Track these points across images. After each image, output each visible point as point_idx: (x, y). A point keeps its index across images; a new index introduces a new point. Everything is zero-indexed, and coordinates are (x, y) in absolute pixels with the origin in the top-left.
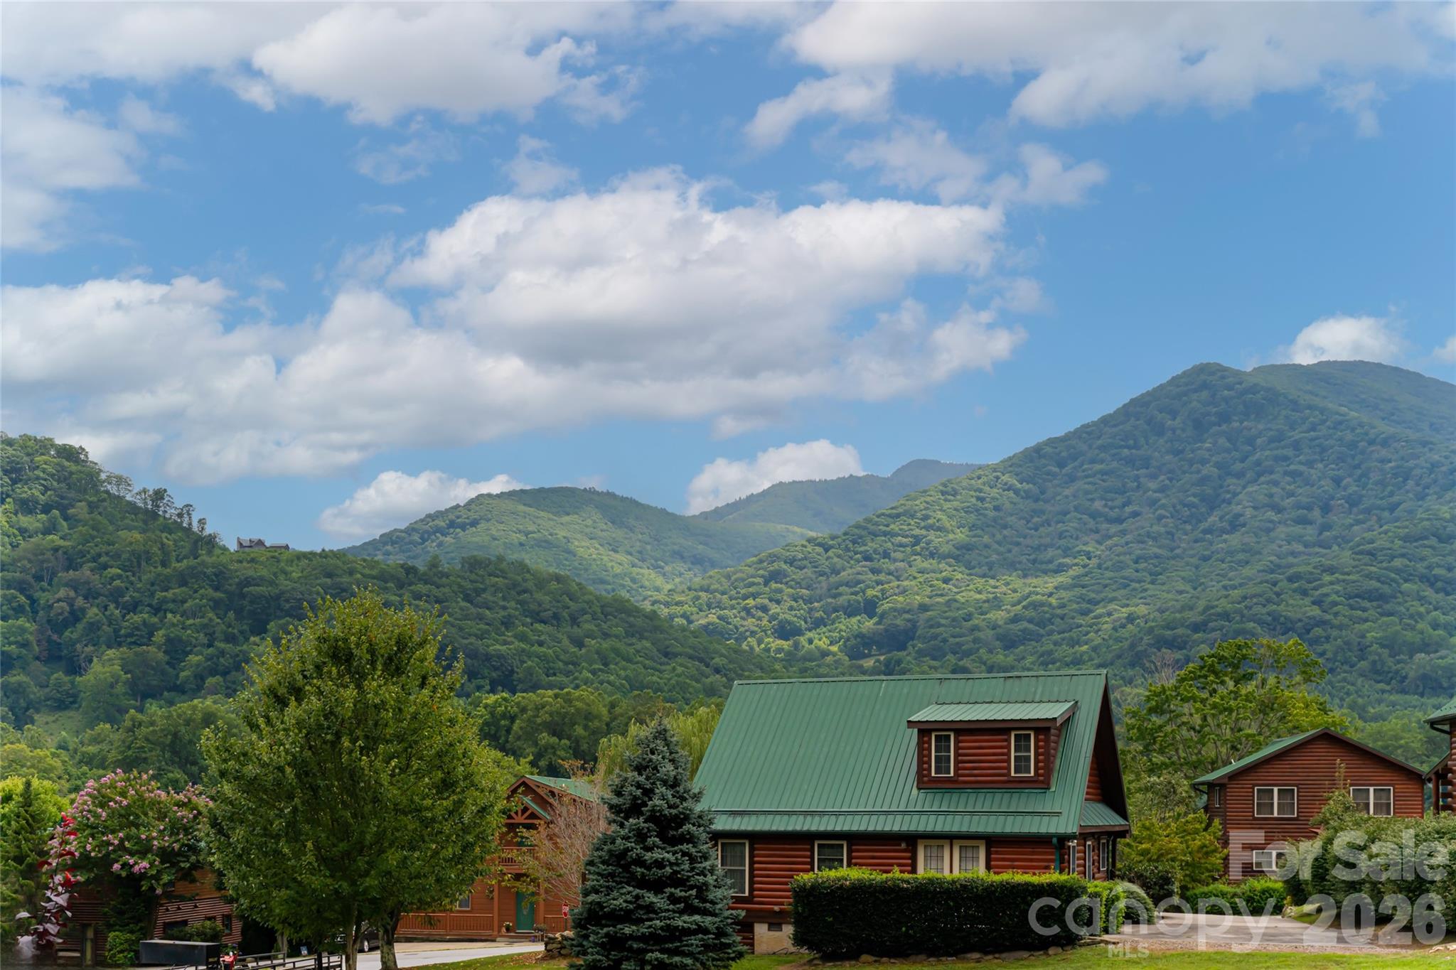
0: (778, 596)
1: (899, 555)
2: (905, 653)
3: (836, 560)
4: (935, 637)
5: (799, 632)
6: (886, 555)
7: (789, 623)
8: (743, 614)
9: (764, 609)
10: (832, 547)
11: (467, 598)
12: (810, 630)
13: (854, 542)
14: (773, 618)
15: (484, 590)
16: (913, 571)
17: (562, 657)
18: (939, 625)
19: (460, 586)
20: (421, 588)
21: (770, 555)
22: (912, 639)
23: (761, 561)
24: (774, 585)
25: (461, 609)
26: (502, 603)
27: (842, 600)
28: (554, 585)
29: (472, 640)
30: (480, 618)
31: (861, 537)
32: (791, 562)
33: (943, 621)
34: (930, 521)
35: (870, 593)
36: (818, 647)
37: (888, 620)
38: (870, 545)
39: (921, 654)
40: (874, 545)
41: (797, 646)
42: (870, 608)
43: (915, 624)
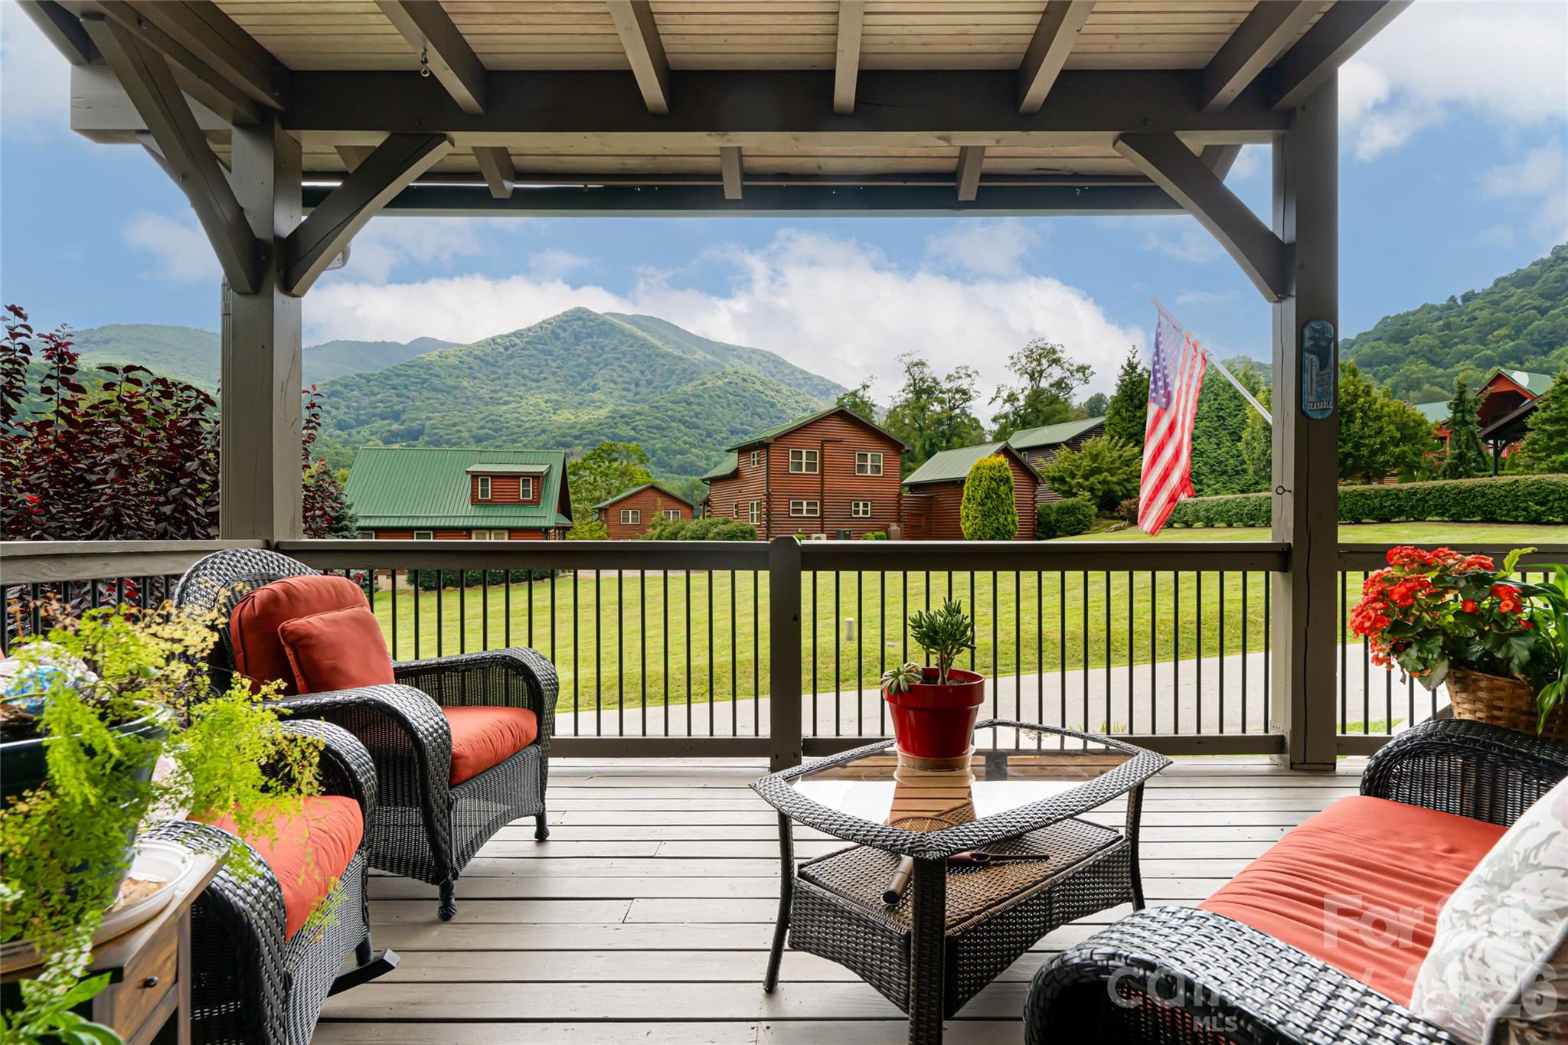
1: (413, 388)
2: (417, 442)
3: (374, 387)
4: (436, 434)
5: (352, 427)
6: (406, 387)
7: (344, 421)
10: (372, 380)
12: (358, 426)
13: (386, 378)
14: (334, 418)
16: (422, 397)
18: (438, 428)
21: (334, 381)
22: (422, 434)
24: (334, 399)
27: (378, 411)
31: (390, 376)
32: (346, 386)
33: (439, 426)
34: (432, 371)
35: (396, 408)
36: (364, 436)
37: (407, 424)
38: (396, 381)
39: (427, 443)
40: (399, 381)
41: (350, 435)
42: (396, 417)
43: (423, 426)
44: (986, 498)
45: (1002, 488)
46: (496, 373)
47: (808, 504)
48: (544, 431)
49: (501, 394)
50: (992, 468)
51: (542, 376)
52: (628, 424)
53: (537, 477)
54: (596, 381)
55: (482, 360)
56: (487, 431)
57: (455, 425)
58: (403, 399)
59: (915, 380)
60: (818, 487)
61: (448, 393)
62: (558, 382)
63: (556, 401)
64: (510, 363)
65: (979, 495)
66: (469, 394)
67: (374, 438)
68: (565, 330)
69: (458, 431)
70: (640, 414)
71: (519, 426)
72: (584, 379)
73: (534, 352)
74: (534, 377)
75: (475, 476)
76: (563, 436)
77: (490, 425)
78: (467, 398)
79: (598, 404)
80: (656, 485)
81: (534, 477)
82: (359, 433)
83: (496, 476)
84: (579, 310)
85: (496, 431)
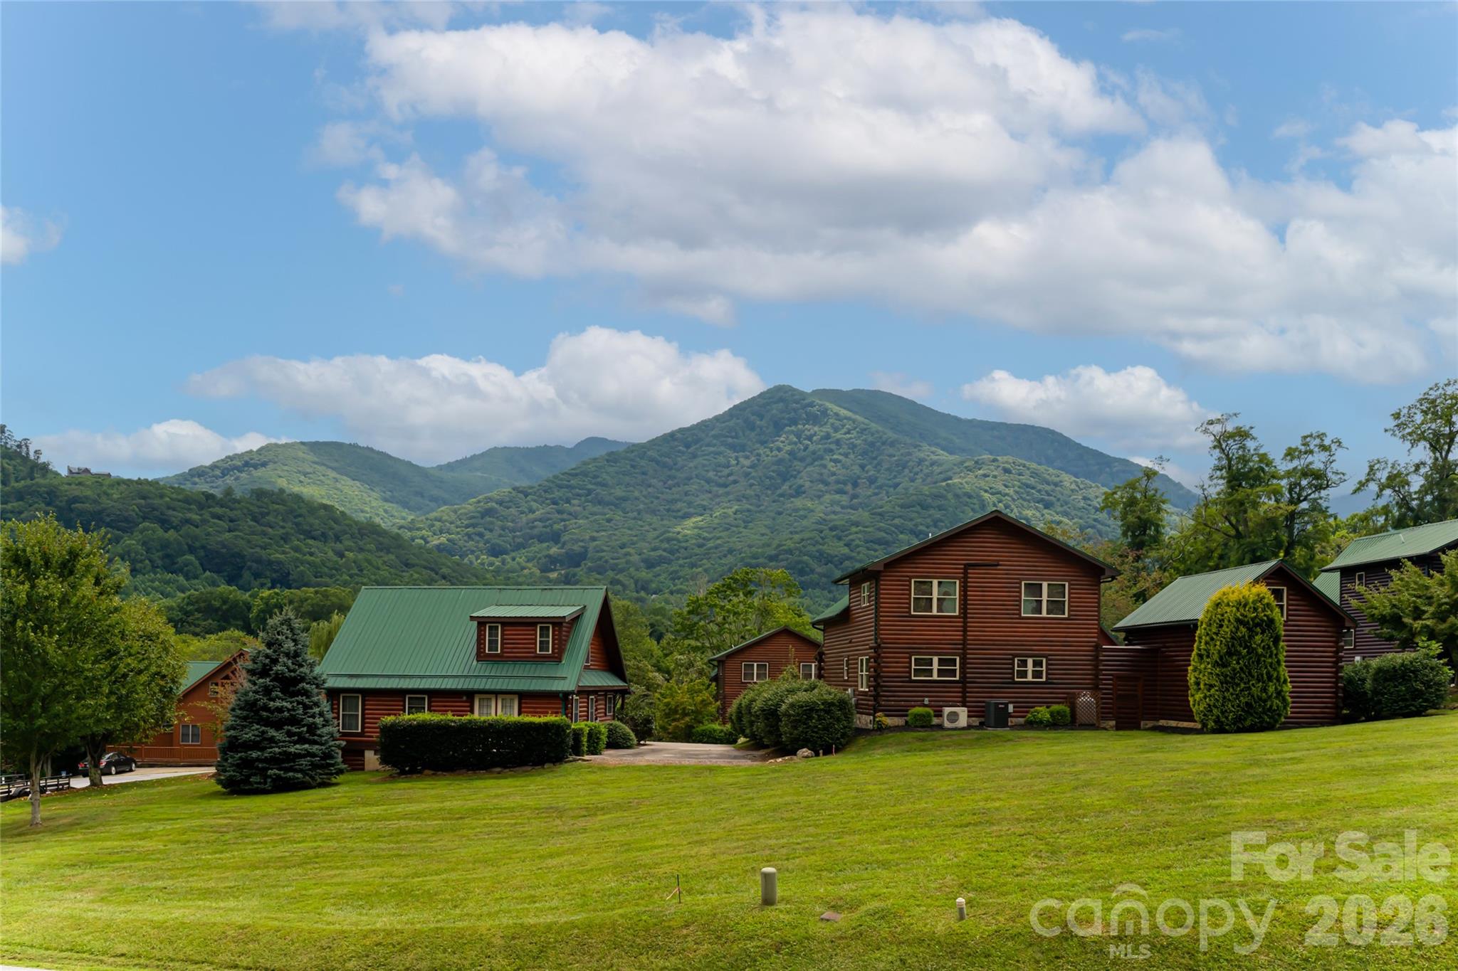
0: (491, 526)
1: (576, 502)
2: (578, 569)
3: (532, 503)
4: (600, 558)
5: (506, 552)
6: (568, 501)
7: (499, 546)
8: (466, 538)
9: (481, 535)
10: (530, 494)
11: (255, 519)
12: (513, 551)
13: (545, 491)
14: (487, 542)
15: (268, 514)
16: (586, 513)
17: (328, 564)
18: (603, 551)
19: (248, 508)
20: (218, 510)
21: (486, 498)
22: (585, 559)
23: (479, 502)
24: (488, 519)
25: (250, 526)
26: (281, 524)
27: (536, 531)
28: (322, 512)
29: (258, 550)
30: (264, 534)
31: (550, 488)
32: (502, 503)
33: (605, 548)
34: (599, 480)
35: (556, 527)
36: (519, 563)
37: (568, 546)
38: (557, 494)
39: (590, 570)
40: (560, 494)
41: (503, 562)
42: (555, 538)
43: (586, 548)
44: (1230, 654)
45: (1258, 638)
46: (675, 478)
47: (941, 662)
48: (731, 551)
49: (679, 505)
50: (1241, 604)
51: (731, 478)
52: (840, 539)
53: (557, 623)
54: (800, 482)
55: (657, 462)
56: (660, 552)
57: (623, 546)
58: (565, 516)
59: (1230, 460)
60: (958, 636)
61: (616, 506)
62: (751, 485)
63: (749, 511)
64: (691, 465)
65: (1218, 648)
66: (642, 506)
67: (530, 565)
68: (761, 417)
69: (628, 554)
70: (857, 524)
71: (700, 546)
72: (785, 480)
73: (722, 448)
74: (722, 481)
75: (482, 623)
76: (755, 557)
77: (666, 546)
78: (639, 512)
79: (802, 513)
80: (792, 628)
81: (554, 624)
82: (514, 559)
83: (507, 623)
84: (779, 389)
85: (671, 552)
